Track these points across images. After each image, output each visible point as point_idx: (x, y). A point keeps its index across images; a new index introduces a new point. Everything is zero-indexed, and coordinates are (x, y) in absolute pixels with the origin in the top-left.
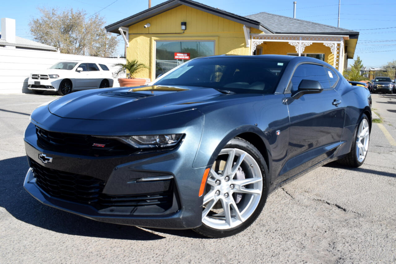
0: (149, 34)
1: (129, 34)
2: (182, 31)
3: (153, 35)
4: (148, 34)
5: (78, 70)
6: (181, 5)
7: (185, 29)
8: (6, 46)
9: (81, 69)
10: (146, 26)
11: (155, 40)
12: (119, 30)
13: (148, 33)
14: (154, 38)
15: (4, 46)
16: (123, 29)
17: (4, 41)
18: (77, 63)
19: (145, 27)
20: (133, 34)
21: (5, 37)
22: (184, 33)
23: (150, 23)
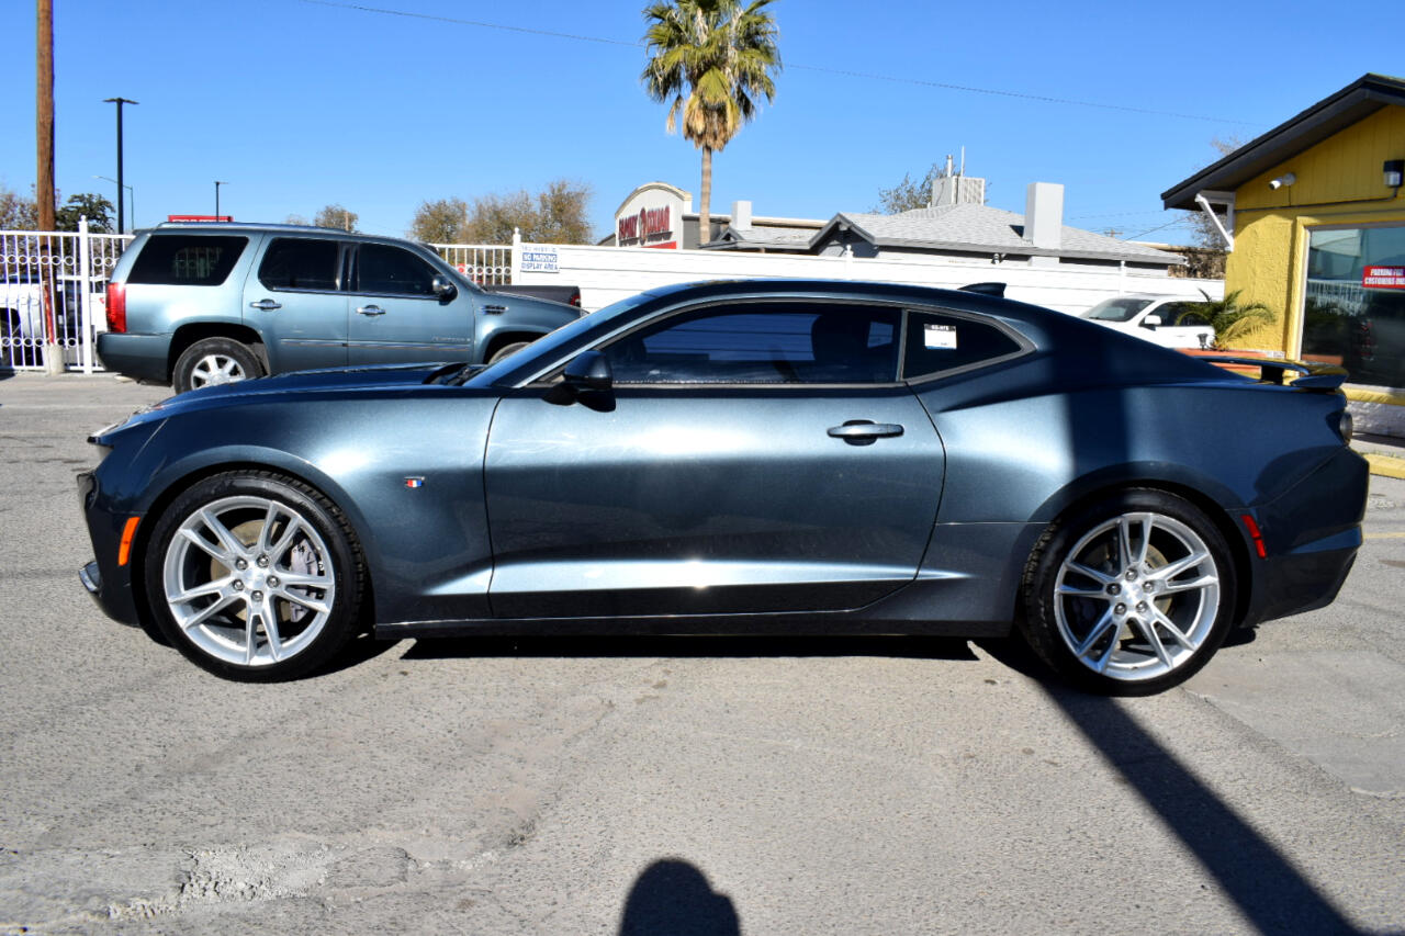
0: (1290, 206)
1: (1235, 211)
2: (1391, 192)
3: (1301, 210)
4: (1289, 209)
5: (1146, 322)
6: (1383, 105)
7: (1398, 183)
8: (1033, 258)
9: (1156, 320)
10: (1276, 184)
11: (1305, 227)
12: (1197, 200)
13: (1287, 204)
14: (1303, 220)
15: (1025, 258)
16: (1207, 197)
17: (1029, 245)
18: (1151, 302)
19: (1272, 187)
20: (1247, 210)
21: (1032, 234)
22: (1395, 196)
23: (1294, 174)
